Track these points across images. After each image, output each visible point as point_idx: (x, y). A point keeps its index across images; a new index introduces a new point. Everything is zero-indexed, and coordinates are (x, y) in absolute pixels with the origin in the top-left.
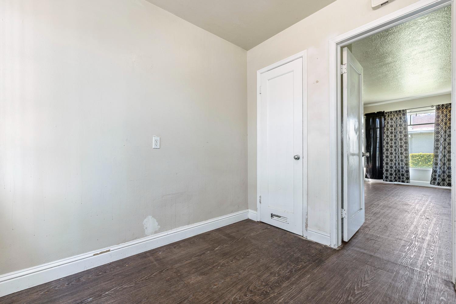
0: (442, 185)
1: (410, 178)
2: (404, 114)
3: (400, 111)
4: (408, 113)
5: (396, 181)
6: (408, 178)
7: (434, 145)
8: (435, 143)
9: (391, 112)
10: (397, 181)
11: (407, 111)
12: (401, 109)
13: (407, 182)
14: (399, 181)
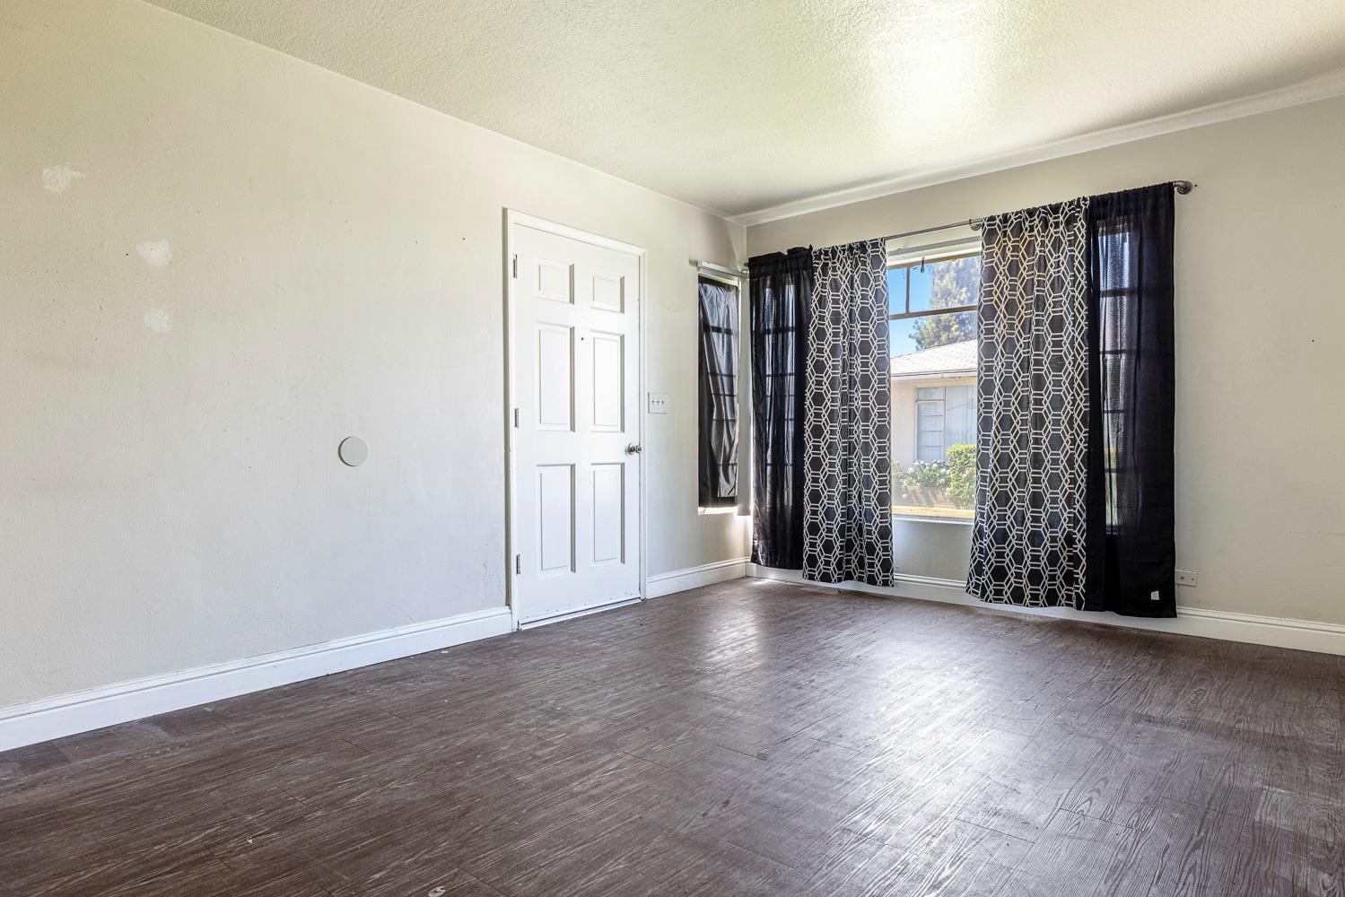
0: (991, 597)
1: (894, 565)
2: (877, 261)
3: (862, 246)
4: (893, 253)
5: (849, 577)
6: (887, 566)
7: (979, 410)
8: (982, 401)
9: (834, 251)
10: (852, 579)
11: (890, 246)
12: (867, 237)
13: (885, 583)
14: (860, 579)
